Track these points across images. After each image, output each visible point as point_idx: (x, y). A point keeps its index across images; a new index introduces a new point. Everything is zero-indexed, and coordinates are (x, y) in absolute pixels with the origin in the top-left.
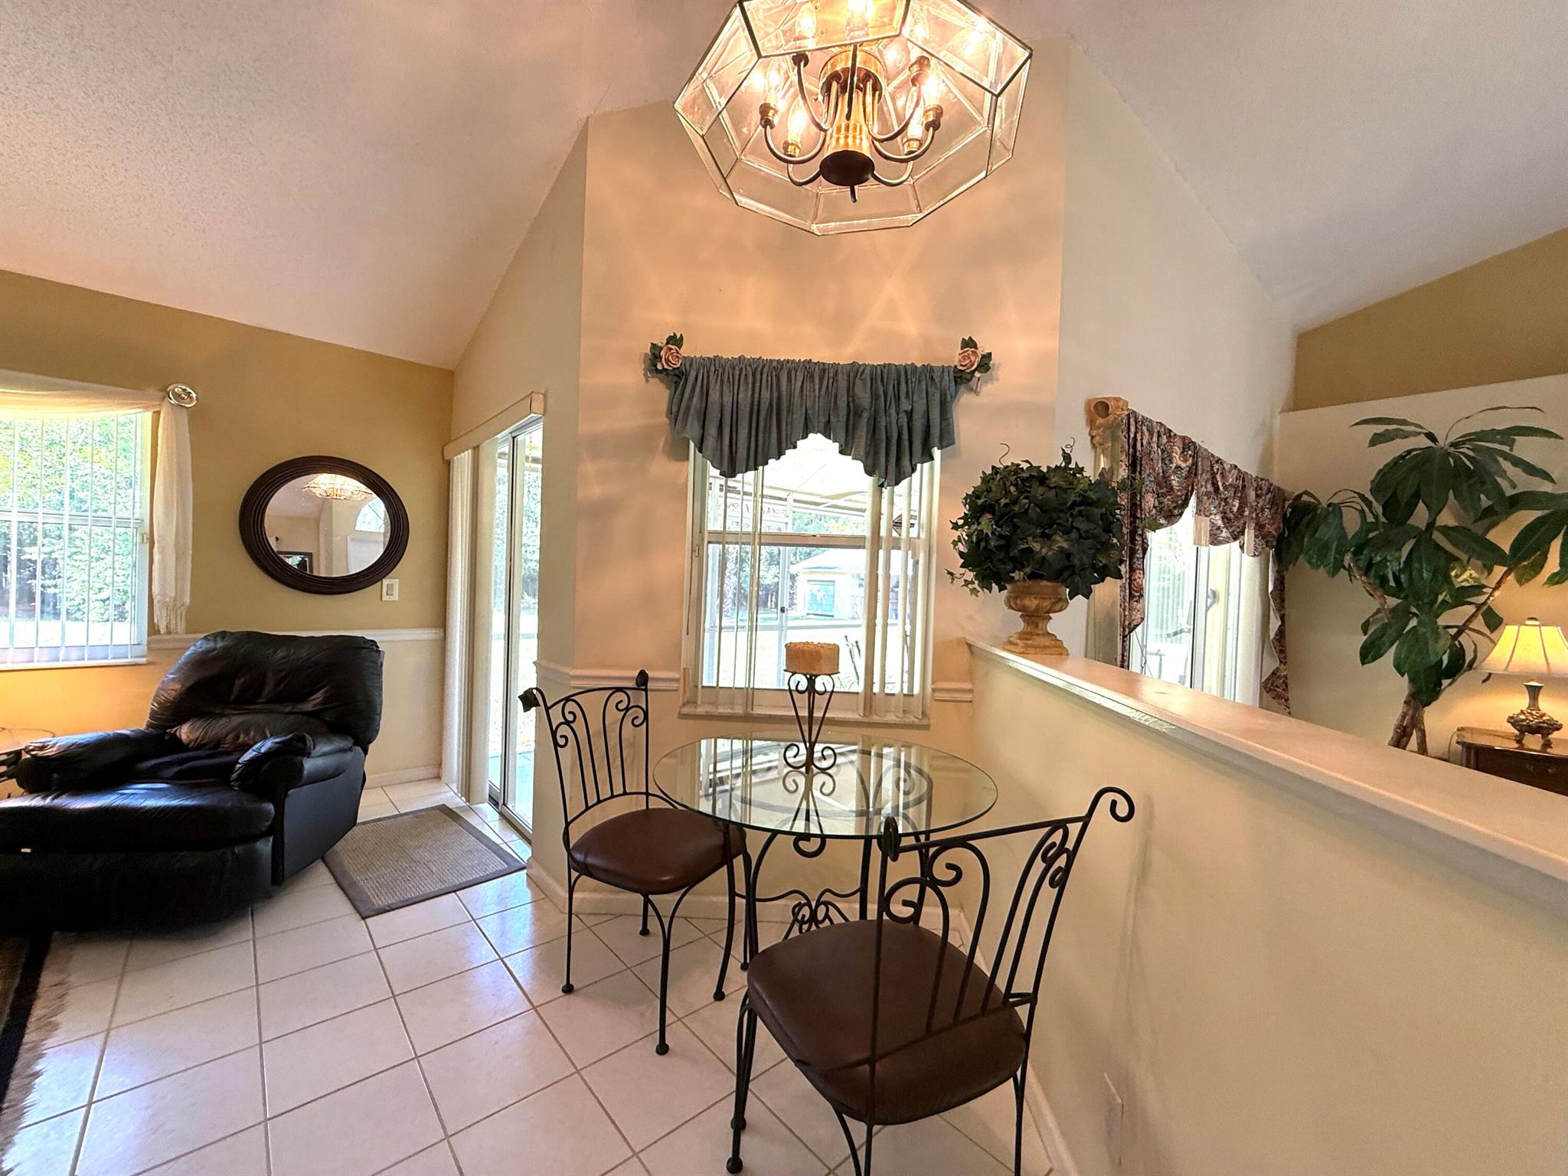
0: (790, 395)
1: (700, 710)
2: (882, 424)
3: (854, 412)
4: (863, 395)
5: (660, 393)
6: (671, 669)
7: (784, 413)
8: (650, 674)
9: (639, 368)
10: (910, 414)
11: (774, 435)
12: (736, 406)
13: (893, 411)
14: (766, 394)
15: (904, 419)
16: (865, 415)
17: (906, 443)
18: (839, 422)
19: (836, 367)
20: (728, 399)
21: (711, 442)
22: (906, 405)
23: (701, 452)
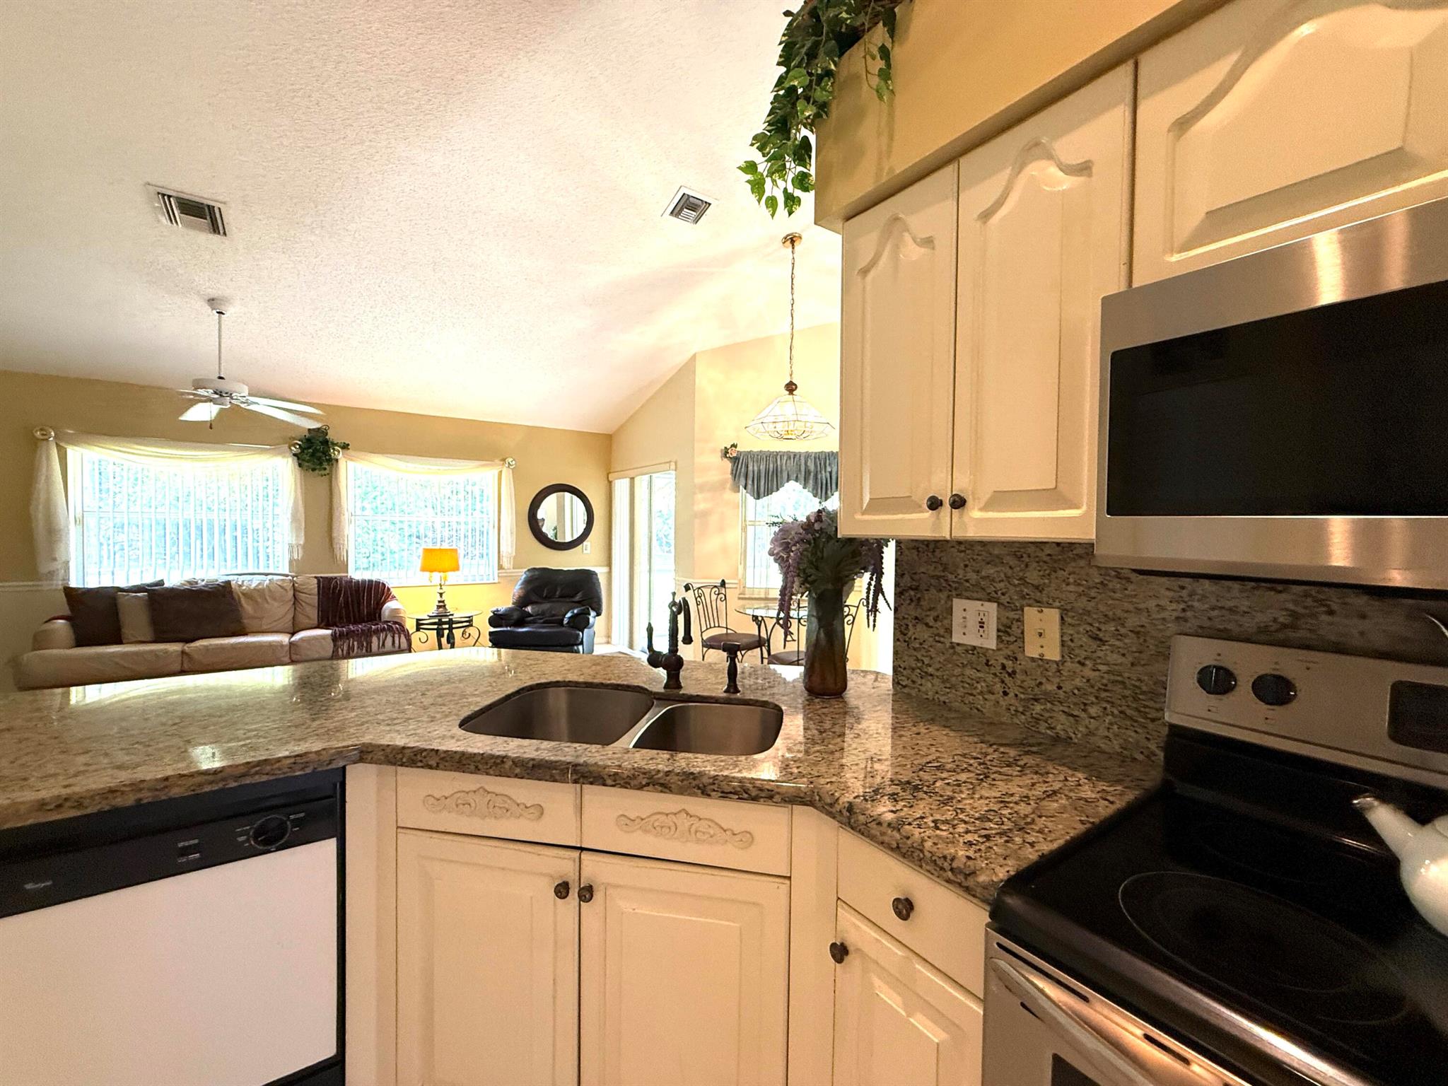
0: (781, 466)
1: (747, 596)
2: (819, 477)
3: (807, 473)
4: (812, 467)
5: (728, 465)
6: (735, 579)
7: (779, 474)
8: (726, 581)
9: (720, 454)
10: (831, 473)
11: (775, 482)
12: (759, 471)
13: (823, 472)
14: (771, 466)
15: (828, 475)
16: (812, 474)
17: (829, 485)
18: (802, 477)
19: (800, 454)
20: (756, 468)
21: (749, 486)
22: (829, 469)
23: (745, 489)
